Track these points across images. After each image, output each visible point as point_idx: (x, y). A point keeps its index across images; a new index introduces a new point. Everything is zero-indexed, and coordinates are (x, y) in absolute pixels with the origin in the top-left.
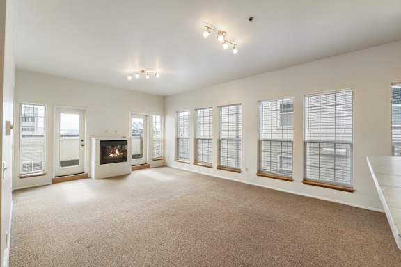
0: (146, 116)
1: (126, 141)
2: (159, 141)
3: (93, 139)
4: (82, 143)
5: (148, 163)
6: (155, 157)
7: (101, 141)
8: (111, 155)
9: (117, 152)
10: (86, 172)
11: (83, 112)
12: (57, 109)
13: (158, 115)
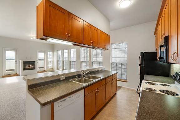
0: (45, 52)
1: (35, 62)
2: (51, 62)
3: (20, 61)
4: (16, 62)
5: (46, 70)
6: (49, 68)
7: (23, 62)
8: (28, 67)
9: (30, 66)
10: (18, 73)
11: (16, 51)
12: (4, 49)
13: (51, 51)
